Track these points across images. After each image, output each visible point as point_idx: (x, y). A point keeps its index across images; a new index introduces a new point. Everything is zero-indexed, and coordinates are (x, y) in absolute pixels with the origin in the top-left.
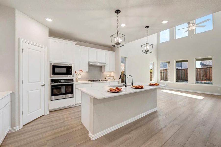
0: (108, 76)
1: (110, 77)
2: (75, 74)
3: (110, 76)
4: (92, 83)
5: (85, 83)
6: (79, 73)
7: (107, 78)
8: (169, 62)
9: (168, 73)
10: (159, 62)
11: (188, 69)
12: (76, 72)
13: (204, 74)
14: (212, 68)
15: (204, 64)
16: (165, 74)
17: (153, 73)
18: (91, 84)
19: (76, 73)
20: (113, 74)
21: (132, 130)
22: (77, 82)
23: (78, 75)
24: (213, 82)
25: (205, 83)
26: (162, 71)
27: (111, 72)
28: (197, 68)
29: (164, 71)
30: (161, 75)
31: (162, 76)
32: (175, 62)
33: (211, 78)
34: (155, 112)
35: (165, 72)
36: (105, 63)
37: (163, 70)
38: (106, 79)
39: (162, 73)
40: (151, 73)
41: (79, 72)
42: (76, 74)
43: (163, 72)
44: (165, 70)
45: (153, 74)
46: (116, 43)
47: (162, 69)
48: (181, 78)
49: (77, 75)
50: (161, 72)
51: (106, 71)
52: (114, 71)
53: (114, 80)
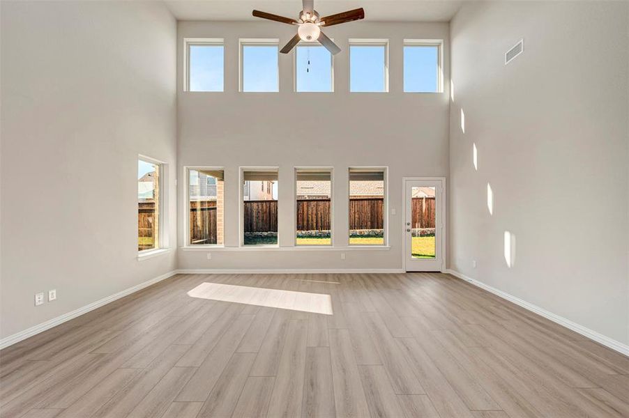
8: (221, 173)
9: (219, 211)
10: (185, 167)
16: (210, 215)
17: (156, 213)
26: (198, 207)
30: (194, 220)
31: (199, 223)
35: (209, 209)
37: (202, 203)
39: (199, 212)
43: (202, 210)
44: (209, 202)
45: (155, 218)
47: (199, 199)
48: (251, 226)
50: (193, 210)
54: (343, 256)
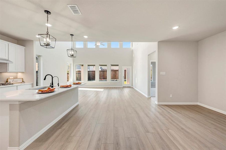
0: (13, 78)
1: (15, 80)
3: (16, 78)
7: (9, 81)
8: (83, 65)
9: (82, 74)
10: (75, 64)
11: (95, 71)
13: (103, 75)
14: (106, 71)
15: (102, 68)
16: (80, 74)
20: (20, 75)
21: (63, 124)
24: (107, 80)
25: (103, 81)
27: (17, 73)
28: (100, 71)
29: (79, 72)
31: (77, 76)
32: (87, 65)
33: (106, 78)
34: (77, 106)
36: (8, 60)
38: (7, 82)
39: (77, 74)
40: (68, 74)
45: (69, 75)
46: (45, 43)
47: (77, 70)
48: (90, 78)
51: (9, 71)
52: (24, 71)
53: (24, 82)
54: (109, 83)
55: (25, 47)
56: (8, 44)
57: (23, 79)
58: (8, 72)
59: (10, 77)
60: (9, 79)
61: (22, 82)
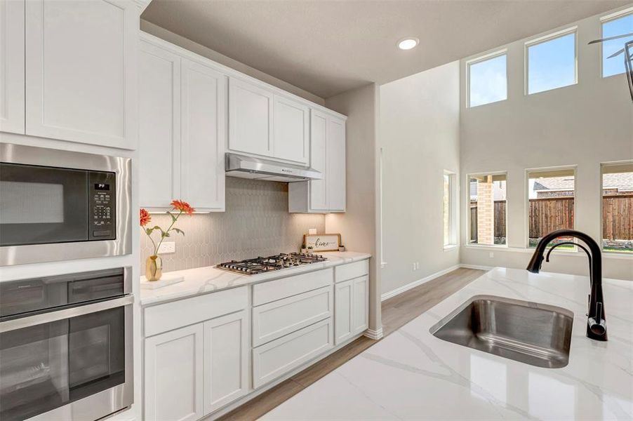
0: (313, 231)
1: (323, 239)
2: (139, 231)
3: (322, 233)
4: (252, 286)
5: (211, 288)
6: (165, 223)
7: (308, 245)
10: (467, 175)
12: (144, 217)
18: (246, 289)
19: (149, 225)
20: (332, 223)
22: (154, 280)
23: (164, 235)
27: (325, 214)
38: (304, 247)
41: (168, 213)
42: (149, 232)
49: (156, 234)
51: (312, 208)
52: (343, 208)
53: (345, 250)
55: (345, 118)
56: (310, 110)
57: (339, 236)
58: (309, 211)
59: (310, 230)
60: (309, 235)
61: (340, 248)
